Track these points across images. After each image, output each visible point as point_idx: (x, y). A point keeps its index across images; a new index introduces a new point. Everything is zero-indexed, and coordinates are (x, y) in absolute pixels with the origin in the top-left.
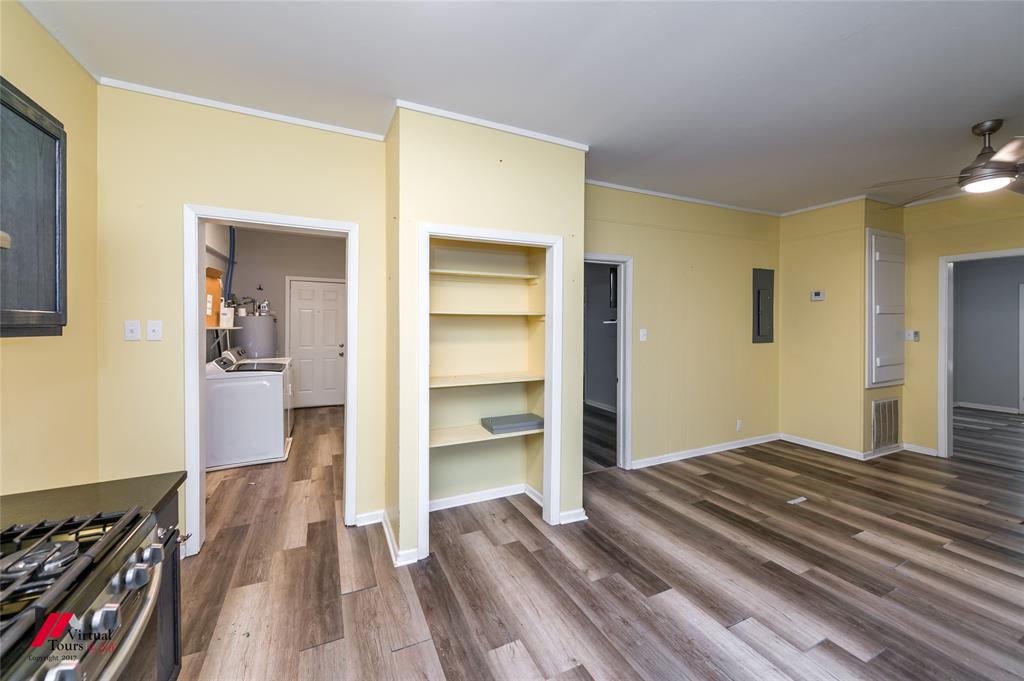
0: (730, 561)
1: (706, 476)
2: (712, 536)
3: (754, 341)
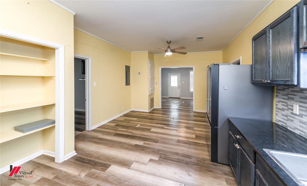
0: (126, 148)
1: (115, 125)
2: (120, 143)
3: (126, 85)
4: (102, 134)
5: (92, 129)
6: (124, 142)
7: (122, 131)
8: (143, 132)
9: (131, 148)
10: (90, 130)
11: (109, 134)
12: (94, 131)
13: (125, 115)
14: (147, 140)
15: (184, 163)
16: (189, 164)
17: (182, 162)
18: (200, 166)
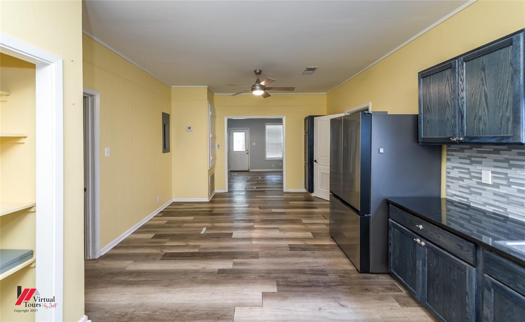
0: (204, 282)
1: (154, 237)
2: (185, 273)
3: (163, 152)
4: (132, 262)
5: (103, 254)
6: (192, 270)
7: (173, 246)
8: (218, 241)
9: (214, 278)
10: (97, 257)
11: (147, 258)
12: (107, 257)
13: (165, 213)
14: (236, 256)
15: (321, 286)
16: (331, 286)
17: (318, 284)
18: (348, 285)
